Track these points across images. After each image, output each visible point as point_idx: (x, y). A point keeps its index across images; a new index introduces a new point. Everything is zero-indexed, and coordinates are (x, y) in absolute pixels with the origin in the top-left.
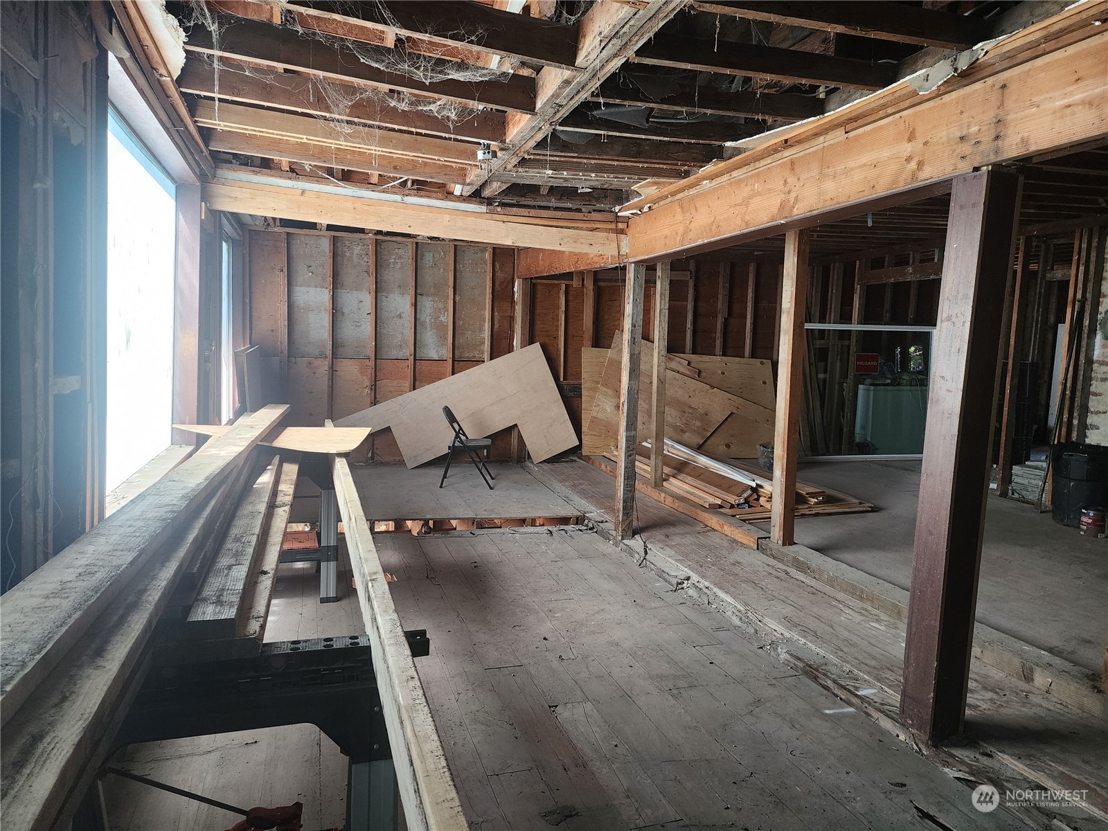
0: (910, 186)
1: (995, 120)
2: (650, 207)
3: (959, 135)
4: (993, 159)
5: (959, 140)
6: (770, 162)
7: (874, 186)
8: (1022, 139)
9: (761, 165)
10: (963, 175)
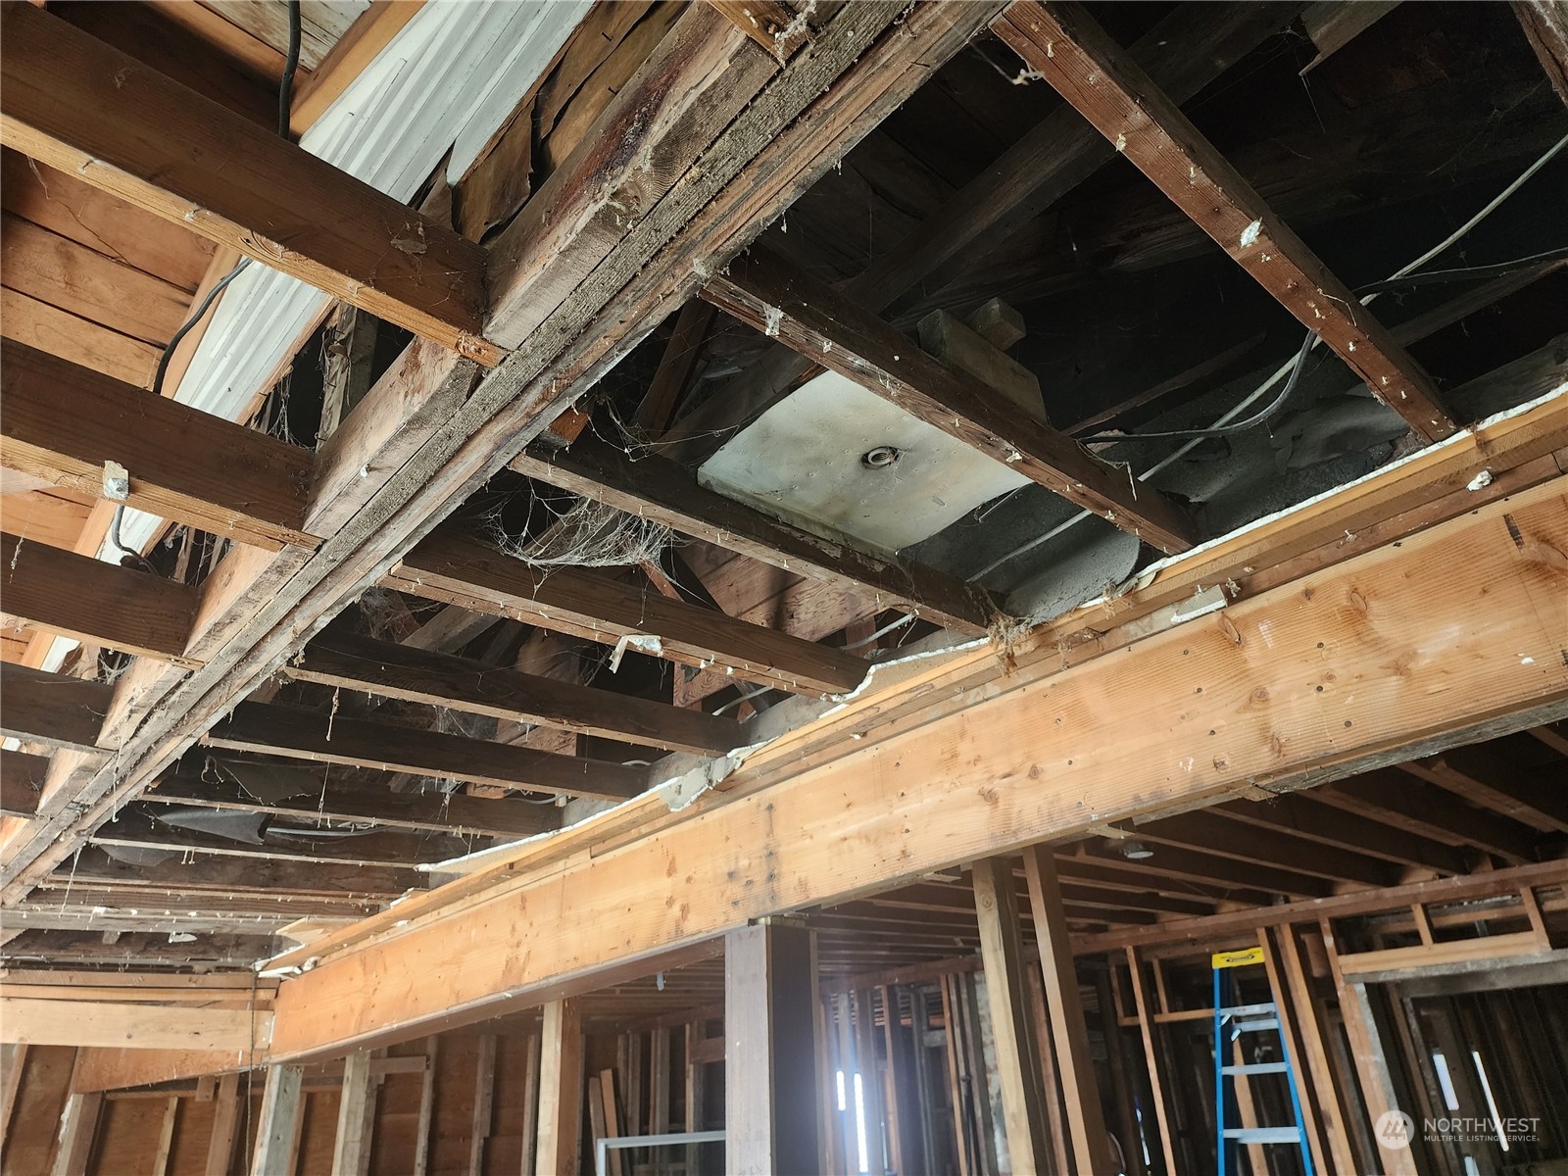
0: (673, 944)
1: (766, 852)
2: (315, 963)
3: (726, 870)
4: (771, 908)
5: (727, 877)
6: (494, 895)
7: (628, 942)
8: (800, 881)
9: (482, 900)
10: (738, 929)
